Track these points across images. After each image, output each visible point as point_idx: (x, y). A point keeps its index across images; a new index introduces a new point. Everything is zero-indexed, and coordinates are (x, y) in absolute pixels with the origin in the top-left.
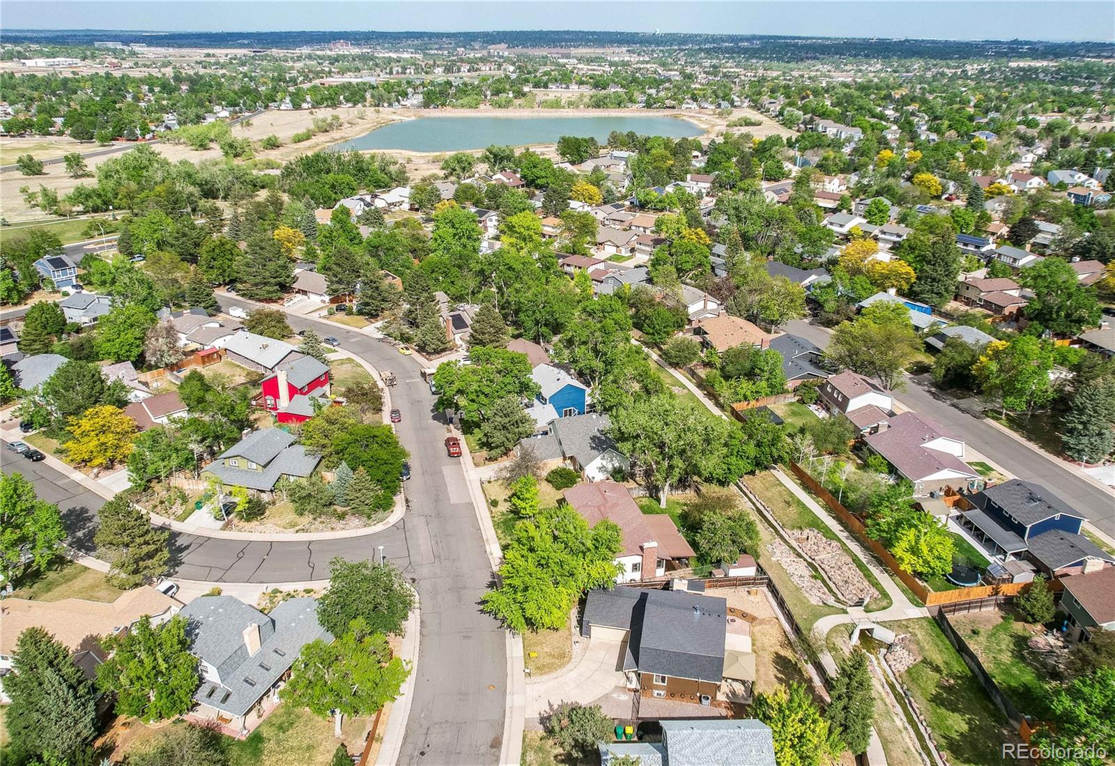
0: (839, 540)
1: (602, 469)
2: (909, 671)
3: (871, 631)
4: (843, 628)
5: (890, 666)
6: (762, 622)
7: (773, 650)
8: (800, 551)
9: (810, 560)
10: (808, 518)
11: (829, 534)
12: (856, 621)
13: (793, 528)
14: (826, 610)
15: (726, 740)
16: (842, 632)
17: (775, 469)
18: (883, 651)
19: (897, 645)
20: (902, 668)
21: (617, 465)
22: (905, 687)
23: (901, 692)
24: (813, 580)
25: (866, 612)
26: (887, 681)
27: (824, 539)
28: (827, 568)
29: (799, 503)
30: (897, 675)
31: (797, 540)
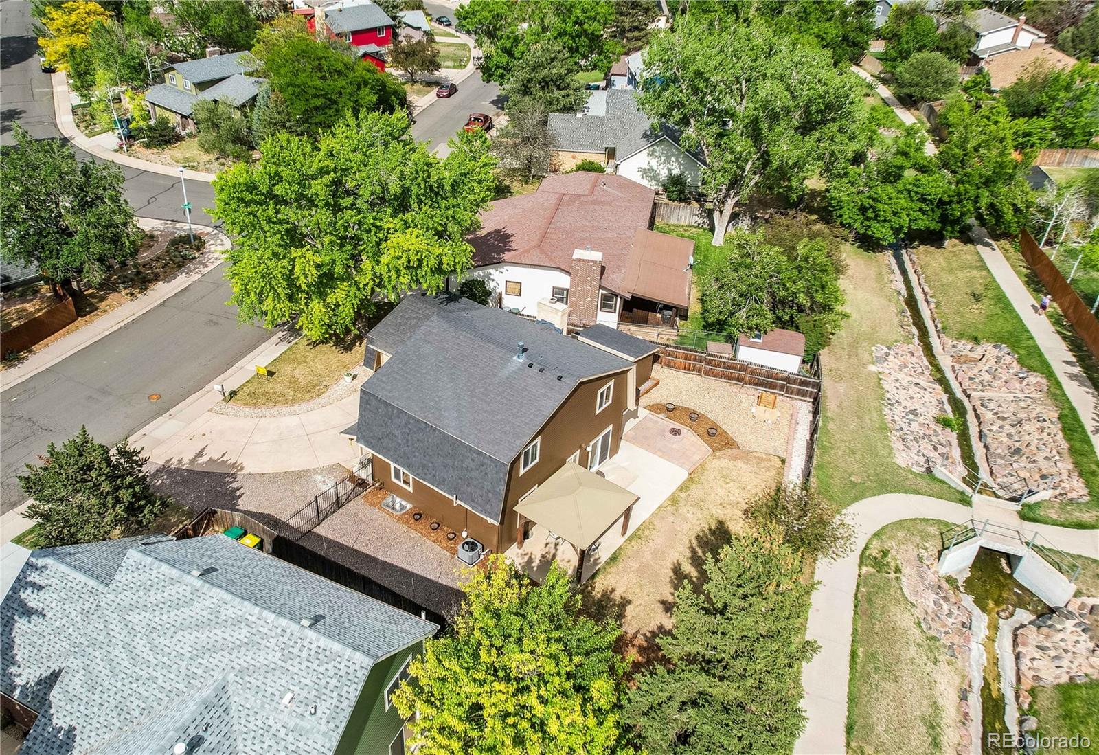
0: (1049, 374)
1: (647, 172)
2: (1067, 691)
3: (1012, 560)
4: (933, 530)
5: (1018, 656)
6: (746, 456)
7: (720, 514)
8: (950, 375)
9: (959, 395)
10: (1003, 326)
11: (1032, 359)
12: (978, 527)
13: (960, 336)
14: (923, 484)
15: (243, 634)
16: (925, 537)
17: (988, 245)
18: (1023, 616)
19: (1070, 615)
20: (1052, 675)
21: (676, 172)
22: (1032, 723)
23: (1014, 730)
24: (939, 429)
25: (1024, 517)
26: (986, 688)
27: (1016, 367)
28: (987, 416)
29: (1001, 300)
30: (1027, 683)
31: (958, 358)
